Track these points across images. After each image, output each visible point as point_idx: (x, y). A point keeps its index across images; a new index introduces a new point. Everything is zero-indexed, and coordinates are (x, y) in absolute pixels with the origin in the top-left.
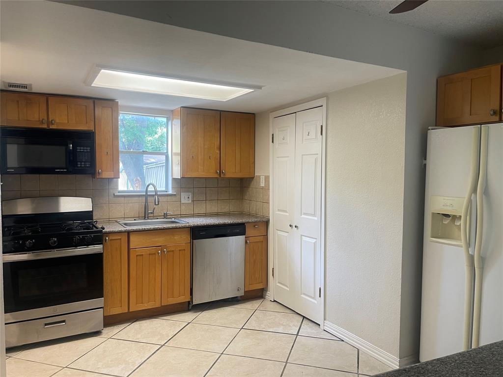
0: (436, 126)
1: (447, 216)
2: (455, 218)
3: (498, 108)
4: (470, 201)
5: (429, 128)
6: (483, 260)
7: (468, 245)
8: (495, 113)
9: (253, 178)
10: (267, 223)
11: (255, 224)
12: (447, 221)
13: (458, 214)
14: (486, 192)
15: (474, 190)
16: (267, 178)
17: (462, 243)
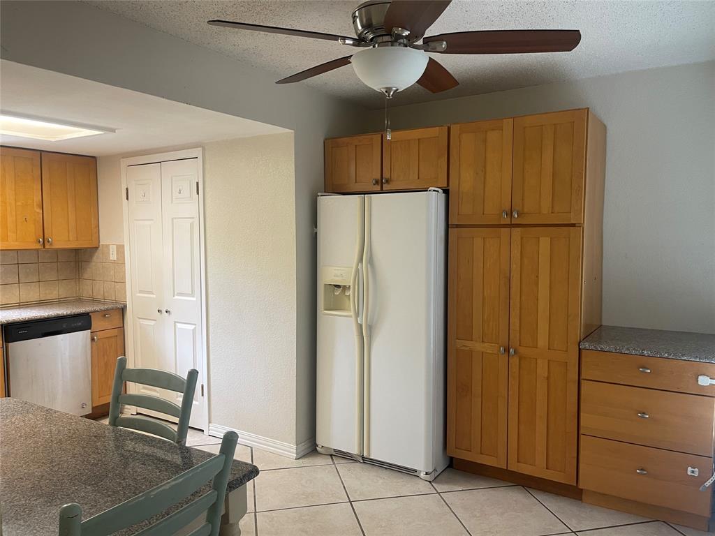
0: (325, 192)
1: (338, 286)
2: (345, 288)
3: (379, 177)
4: (357, 271)
5: (319, 194)
6: (371, 328)
7: (357, 315)
8: (377, 182)
9: (97, 248)
10: (123, 310)
11: (104, 313)
12: (338, 292)
13: (347, 284)
14: (371, 261)
15: (361, 260)
16: (120, 249)
17: (352, 313)
